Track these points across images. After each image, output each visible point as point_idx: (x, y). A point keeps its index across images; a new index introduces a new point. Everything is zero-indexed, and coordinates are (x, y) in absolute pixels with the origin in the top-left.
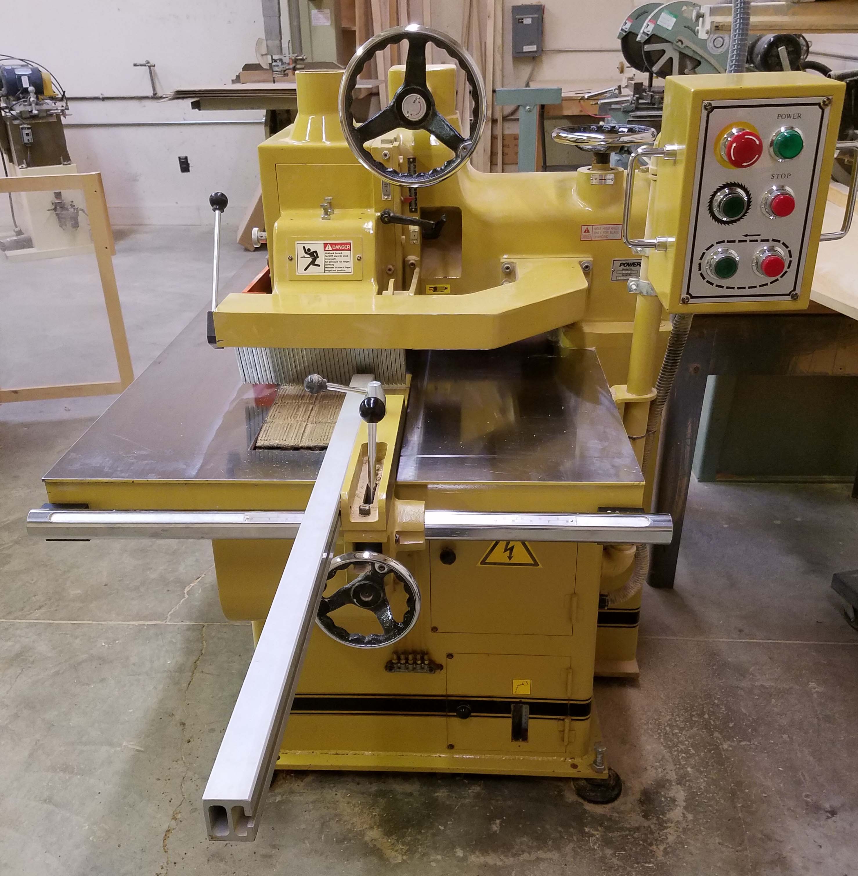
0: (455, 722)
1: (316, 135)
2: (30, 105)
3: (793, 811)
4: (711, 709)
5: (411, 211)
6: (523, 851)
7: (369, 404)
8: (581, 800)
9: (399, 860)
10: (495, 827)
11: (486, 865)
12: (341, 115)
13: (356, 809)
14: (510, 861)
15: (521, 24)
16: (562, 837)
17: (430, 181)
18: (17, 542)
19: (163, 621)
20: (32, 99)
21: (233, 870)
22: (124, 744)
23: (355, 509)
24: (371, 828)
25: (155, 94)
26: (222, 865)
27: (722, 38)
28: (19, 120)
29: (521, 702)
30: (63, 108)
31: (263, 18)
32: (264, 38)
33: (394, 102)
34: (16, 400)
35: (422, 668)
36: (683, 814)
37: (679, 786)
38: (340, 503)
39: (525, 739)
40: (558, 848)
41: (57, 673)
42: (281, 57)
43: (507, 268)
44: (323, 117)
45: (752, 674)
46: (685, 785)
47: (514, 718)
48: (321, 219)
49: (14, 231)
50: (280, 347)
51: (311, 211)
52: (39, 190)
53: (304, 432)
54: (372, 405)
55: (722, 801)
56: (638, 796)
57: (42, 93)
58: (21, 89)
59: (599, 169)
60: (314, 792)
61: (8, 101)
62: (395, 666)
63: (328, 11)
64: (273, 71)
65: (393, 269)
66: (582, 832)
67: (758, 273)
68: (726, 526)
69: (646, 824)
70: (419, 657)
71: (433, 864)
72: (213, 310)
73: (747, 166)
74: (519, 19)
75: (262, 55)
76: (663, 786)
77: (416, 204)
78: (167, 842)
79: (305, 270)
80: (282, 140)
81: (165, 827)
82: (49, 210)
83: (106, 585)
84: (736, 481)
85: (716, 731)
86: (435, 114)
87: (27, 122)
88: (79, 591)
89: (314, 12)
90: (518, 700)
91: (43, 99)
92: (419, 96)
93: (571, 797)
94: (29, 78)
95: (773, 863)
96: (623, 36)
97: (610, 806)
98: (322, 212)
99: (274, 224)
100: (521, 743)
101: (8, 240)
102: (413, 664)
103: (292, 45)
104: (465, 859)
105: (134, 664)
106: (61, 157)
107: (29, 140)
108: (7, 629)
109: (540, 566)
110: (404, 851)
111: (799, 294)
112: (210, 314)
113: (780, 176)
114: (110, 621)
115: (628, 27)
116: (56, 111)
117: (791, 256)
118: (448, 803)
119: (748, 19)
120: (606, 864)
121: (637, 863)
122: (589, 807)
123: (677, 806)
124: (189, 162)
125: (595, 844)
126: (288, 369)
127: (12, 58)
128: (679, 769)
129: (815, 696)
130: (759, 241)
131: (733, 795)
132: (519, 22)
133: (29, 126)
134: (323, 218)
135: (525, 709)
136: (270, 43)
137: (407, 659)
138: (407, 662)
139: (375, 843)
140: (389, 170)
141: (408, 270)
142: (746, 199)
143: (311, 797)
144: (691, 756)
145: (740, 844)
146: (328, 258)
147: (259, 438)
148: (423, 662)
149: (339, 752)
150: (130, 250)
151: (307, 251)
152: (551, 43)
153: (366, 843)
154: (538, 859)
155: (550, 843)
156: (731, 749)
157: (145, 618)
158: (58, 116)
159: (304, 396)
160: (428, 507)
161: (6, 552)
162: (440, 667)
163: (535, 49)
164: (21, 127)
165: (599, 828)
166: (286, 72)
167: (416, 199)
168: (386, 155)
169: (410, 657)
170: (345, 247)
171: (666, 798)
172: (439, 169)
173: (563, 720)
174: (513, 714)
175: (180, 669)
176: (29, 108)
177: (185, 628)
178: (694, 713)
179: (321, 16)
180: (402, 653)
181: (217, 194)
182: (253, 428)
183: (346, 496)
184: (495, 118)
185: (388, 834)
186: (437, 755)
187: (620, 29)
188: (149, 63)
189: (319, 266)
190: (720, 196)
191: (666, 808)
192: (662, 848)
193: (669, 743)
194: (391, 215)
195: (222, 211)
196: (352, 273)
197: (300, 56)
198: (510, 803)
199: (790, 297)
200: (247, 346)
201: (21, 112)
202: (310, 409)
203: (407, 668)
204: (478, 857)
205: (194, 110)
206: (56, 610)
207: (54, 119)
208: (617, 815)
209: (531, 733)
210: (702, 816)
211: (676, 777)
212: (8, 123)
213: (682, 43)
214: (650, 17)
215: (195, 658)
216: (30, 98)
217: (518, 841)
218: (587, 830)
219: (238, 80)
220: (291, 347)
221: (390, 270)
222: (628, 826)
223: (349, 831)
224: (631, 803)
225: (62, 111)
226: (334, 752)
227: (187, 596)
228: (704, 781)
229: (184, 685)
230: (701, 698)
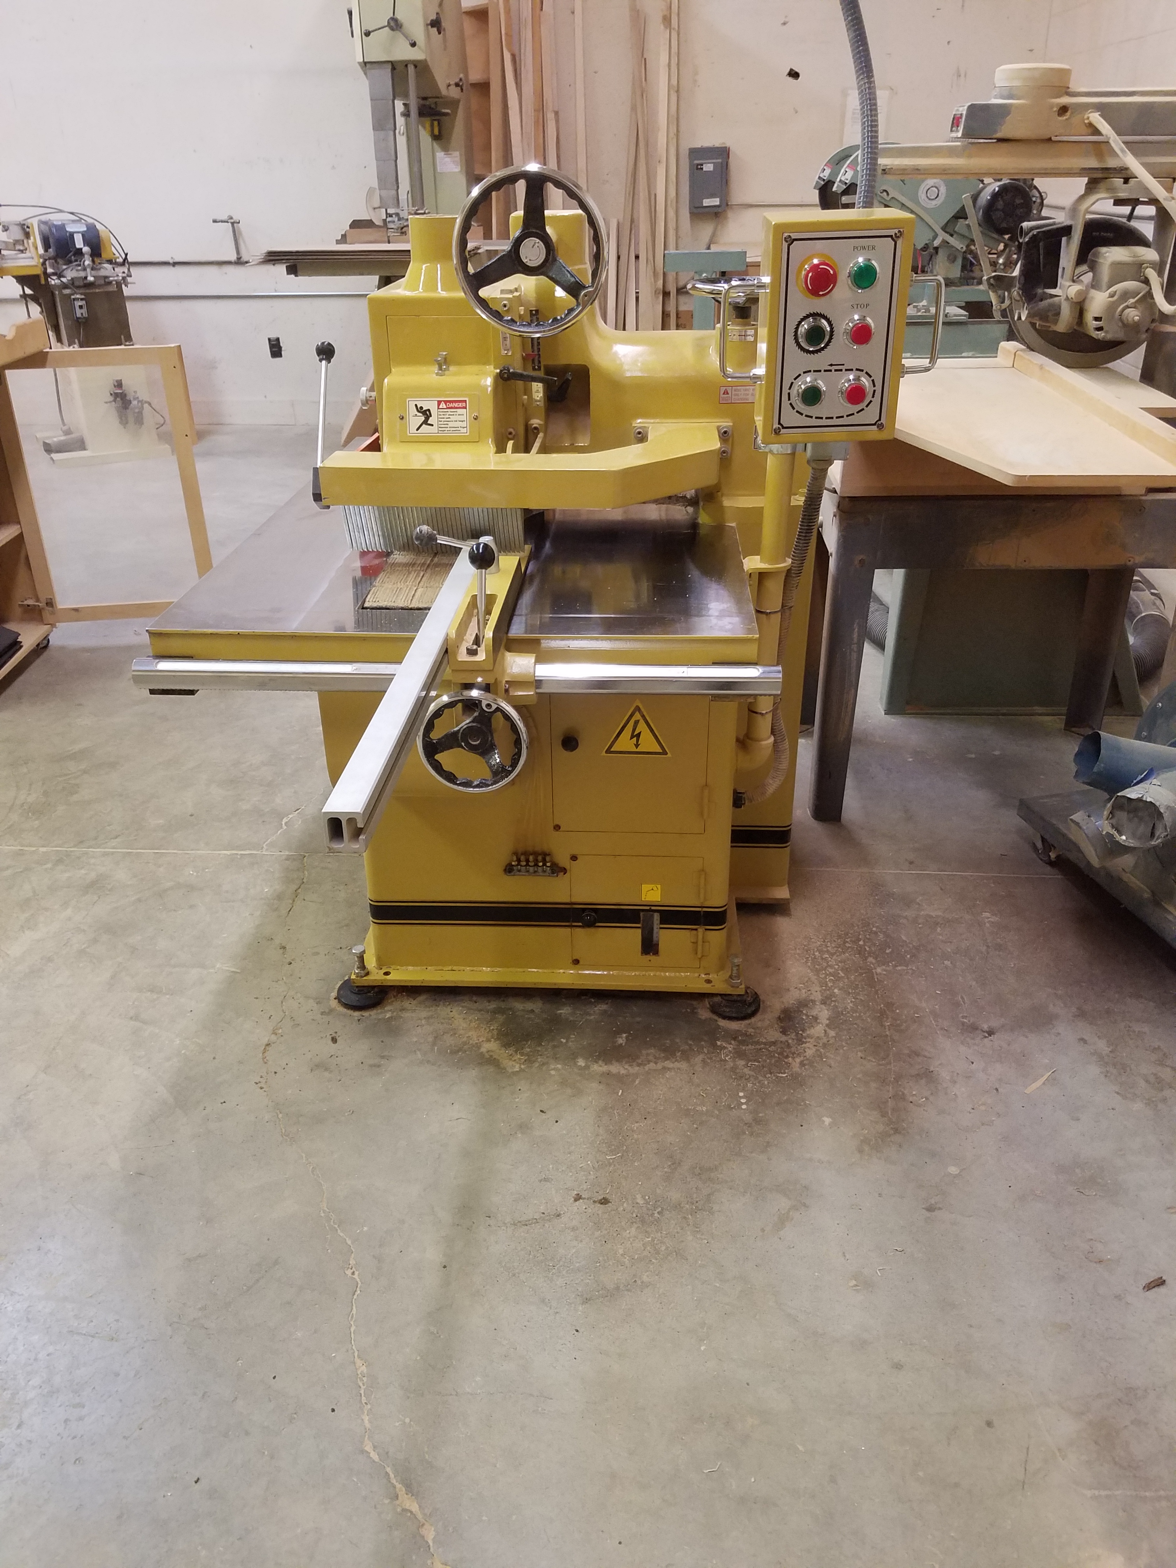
0: (581, 934)
1: (431, 285)
2: (85, 269)
3: (946, 1030)
4: (868, 936)
5: (534, 369)
6: (649, 1062)
7: (478, 549)
8: (715, 1017)
9: (517, 1069)
10: (621, 1040)
11: (609, 1074)
12: (455, 262)
13: (473, 1024)
14: (635, 1069)
15: (699, 171)
16: (691, 1049)
17: (550, 330)
18: (85, 772)
19: (258, 851)
20: (87, 263)
21: (339, 1078)
22: (218, 966)
23: (463, 650)
24: (488, 1040)
25: (239, 258)
26: (326, 1074)
27: (936, 187)
28: (70, 288)
29: (651, 910)
30: (124, 275)
31: (375, 162)
32: (377, 187)
33: (512, 247)
34: (77, 620)
35: (544, 871)
36: (825, 1031)
37: (823, 1006)
38: (446, 640)
39: (656, 953)
40: (686, 1056)
41: (139, 900)
42: (398, 211)
43: (639, 433)
44: (439, 266)
45: (919, 904)
46: (830, 1005)
47: (643, 929)
48: (435, 375)
49: (61, 429)
50: (389, 505)
51: (424, 369)
52: (108, 364)
53: (414, 595)
54: (481, 551)
55: (869, 1020)
56: (777, 1014)
57: (99, 255)
58: (74, 250)
59: (738, 325)
60: (428, 1009)
61: (55, 264)
62: (515, 868)
63: (457, 154)
64: (388, 229)
65: (514, 433)
66: (714, 1046)
67: (845, 404)
68: (910, 760)
69: (784, 1038)
70: (540, 858)
71: (553, 1072)
72: (319, 465)
73: (823, 295)
74: (698, 165)
75: (374, 209)
76: (806, 1006)
77: (540, 362)
78: (266, 1054)
79: (418, 429)
80: (394, 291)
81: (265, 1041)
82: (106, 403)
83: (191, 815)
84: (927, 714)
85: (871, 956)
86: (555, 260)
87: (81, 291)
88: (161, 821)
89: (440, 154)
90: (648, 908)
91: (100, 263)
92: (538, 240)
93: (704, 1013)
94: (83, 236)
95: (918, 1076)
96: (820, 186)
97: (747, 1022)
98: (435, 369)
99: (384, 380)
100: (651, 957)
101: (55, 439)
102: (534, 866)
103: (412, 196)
104: (587, 1067)
105: (227, 892)
106: (122, 337)
107: (82, 314)
108: (79, 858)
109: (669, 755)
110: (523, 1060)
111: (884, 423)
112: (316, 470)
113: (859, 306)
114: (198, 850)
115: (826, 174)
116: (116, 278)
117: (874, 386)
118: (571, 1019)
119: (876, 159)
120: (736, 1074)
121: (771, 1073)
122: (722, 1023)
123: (819, 1023)
124: (281, 345)
125: (727, 1055)
126: (398, 536)
127: (61, 211)
128: (825, 990)
129: (988, 925)
130: (844, 370)
131: (882, 1015)
132: (697, 169)
133: (83, 297)
134: (437, 374)
135: (657, 917)
136: (384, 193)
137: (527, 861)
138: (527, 865)
139: (491, 1054)
140: (506, 318)
141: (531, 436)
142: (828, 329)
143: (424, 1014)
144: (839, 979)
145: (884, 1059)
146: (442, 416)
147: (367, 600)
148: (544, 864)
149: (455, 968)
150: (208, 454)
151: (420, 410)
152: (738, 195)
153: (482, 1054)
154: (664, 1068)
155: (679, 1054)
156: (885, 973)
157: (238, 848)
158: (119, 285)
159: (414, 564)
160: (538, 661)
161: (73, 782)
162: (564, 871)
163: (718, 203)
164: (72, 297)
165: (733, 1042)
166: (404, 230)
167: (539, 355)
168: (505, 306)
169: (531, 858)
170: (460, 405)
171: (807, 1015)
172: (559, 318)
173: (696, 930)
174: (643, 925)
175: (280, 897)
176: (82, 274)
177: (284, 857)
178: (848, 940)
179: (448, 160)
180: (522, 854)
181: (323, 343)
182: (359, 592)
183: (453, 634)
184: (667, 290)
185: (506, 1045)
186: (562, 971)
187: (817, 177)
188: (232, 218)
189: (432, 425)
190: (805, 326)
191: (806, 1025)
192: (798, 1060)
193: (817, 966)
194: (511, 371)
195: (329, 362)
196: (468, 434)
197: (422, 209)
198: (638, 1019)
199: (876, 426)
200: (354, 504)
201: (72, 279)
202: (422, 575)
203: (528, 871)
204: (601, 1066)
205: (289, 276)
206: (136, 839)
207: (113, 288)
208: (753, 1031)
209: (662, 947)
210: (845, 1033)
211: (820, 997)
212: (57, 292)
213: (888, 194)
214: (848, 162)
215: (295, 887)
216: (84, 261)
217: (644, 1052)
218: (719, 1043)
219: (344, 239)
220: (400, 506)
221: (510, 433)
222: (764, 1041)
223: (465, 1043)
224: (769, 1020)
225: (124, 278)
226: (450, 968)
227: (285, 827)
228: (851, 1002)
229: (284, 912)
230: (858, 926)
